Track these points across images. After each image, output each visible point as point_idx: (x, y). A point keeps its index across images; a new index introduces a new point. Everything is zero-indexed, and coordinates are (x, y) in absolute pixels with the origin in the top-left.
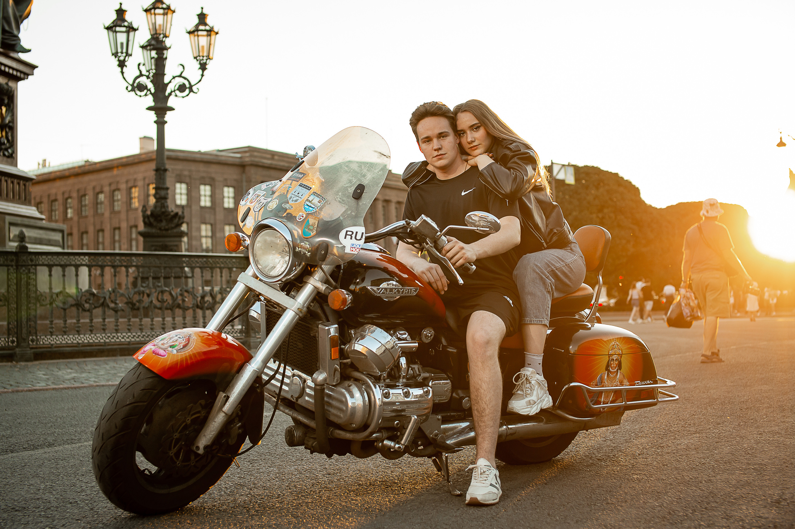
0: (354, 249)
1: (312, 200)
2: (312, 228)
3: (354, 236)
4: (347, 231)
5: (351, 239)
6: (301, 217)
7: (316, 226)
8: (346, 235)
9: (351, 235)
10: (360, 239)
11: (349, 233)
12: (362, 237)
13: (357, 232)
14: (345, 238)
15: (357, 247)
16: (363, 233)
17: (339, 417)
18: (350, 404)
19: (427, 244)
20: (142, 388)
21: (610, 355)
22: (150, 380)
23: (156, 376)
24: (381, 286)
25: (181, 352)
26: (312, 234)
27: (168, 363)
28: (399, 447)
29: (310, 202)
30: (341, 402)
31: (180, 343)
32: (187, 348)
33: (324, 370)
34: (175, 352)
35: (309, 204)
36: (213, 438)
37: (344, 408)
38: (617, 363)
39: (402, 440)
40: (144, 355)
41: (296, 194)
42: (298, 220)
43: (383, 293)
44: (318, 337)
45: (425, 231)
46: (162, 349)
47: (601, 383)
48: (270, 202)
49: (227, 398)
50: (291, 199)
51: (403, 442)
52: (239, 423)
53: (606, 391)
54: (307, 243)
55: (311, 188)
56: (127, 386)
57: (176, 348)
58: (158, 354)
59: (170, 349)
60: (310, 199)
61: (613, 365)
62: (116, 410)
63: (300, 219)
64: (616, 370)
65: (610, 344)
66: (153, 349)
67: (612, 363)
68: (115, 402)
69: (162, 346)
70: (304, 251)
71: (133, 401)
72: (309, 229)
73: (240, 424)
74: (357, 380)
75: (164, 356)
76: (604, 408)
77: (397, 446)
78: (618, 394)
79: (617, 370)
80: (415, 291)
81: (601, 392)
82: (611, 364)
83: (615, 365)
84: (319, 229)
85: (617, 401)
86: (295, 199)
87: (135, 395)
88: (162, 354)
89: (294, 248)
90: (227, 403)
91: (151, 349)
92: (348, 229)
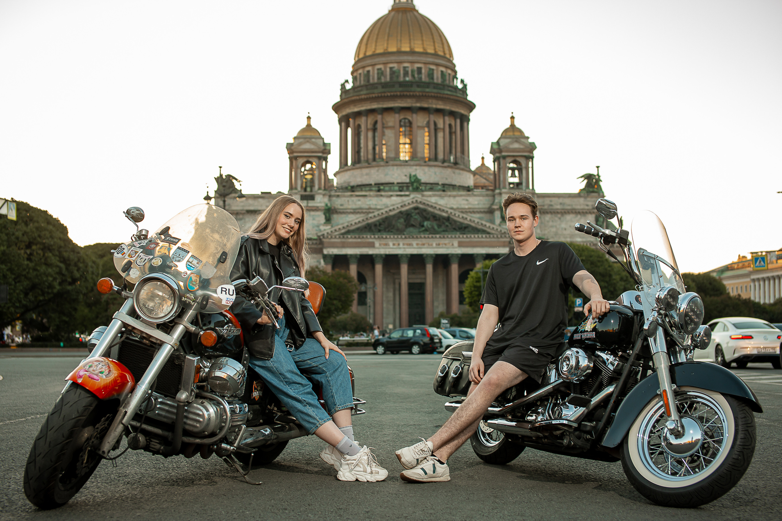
0: (228, 302)
1: (192, 262)
2: (195, 283)
3: (227, 291)
4: (222, 288)
5: (226, 294)
7: (198, 282)
8: (222, 291)
9: (225, 291)
10: (232, 295)
12: (233, 293)
13: (229, 289)
14: (222, 293)
15: (230, 300)
16: (233, 290)
17: (196, 427)
18: (206, 416)
20: (84, 405)
22: (89, 399)
23: (94, 395)
24: (225, 328)
25: (108, 377)
26: (196, 288)
27: (102, 384)
28: (234, 449)
30: (198, 415)
31: (105, 370)
32: (111, 373)
33: (186, 390)
34: (104, 377)
35: (190, 265)
36: (114, 444)
37: (201, 420)
39: (235, 444)
40: (82, 379)
41: (178, 256)
43: (226, 333)
44: (184, 366)
46: (95, 374)
48: (152, 259)
49: (126, 412)
50: (174, 259)
51: (235, 445)
54: (192, 295)
55: (189, 252)
56: (71, 404)
57: (104, 373)
58: (93, 379)
59: (100, 374)
60: (191, 260)
62: (63, 423)
63: (185, 275)
66: (88, 374)
68: (62, 416)
69: (93, 372)
70: (189, 300)
71: (77, 415)
72: (193, 284)
74: (211, 400)
75: (98, 380)
77: (232, 448)
84: (201, 285)
86: (177, 259)
87: (79, 411)
88: (96, 379)
89: (180, 297)
90: (126, 417)
91: (85, 374)
92: (223, 286)
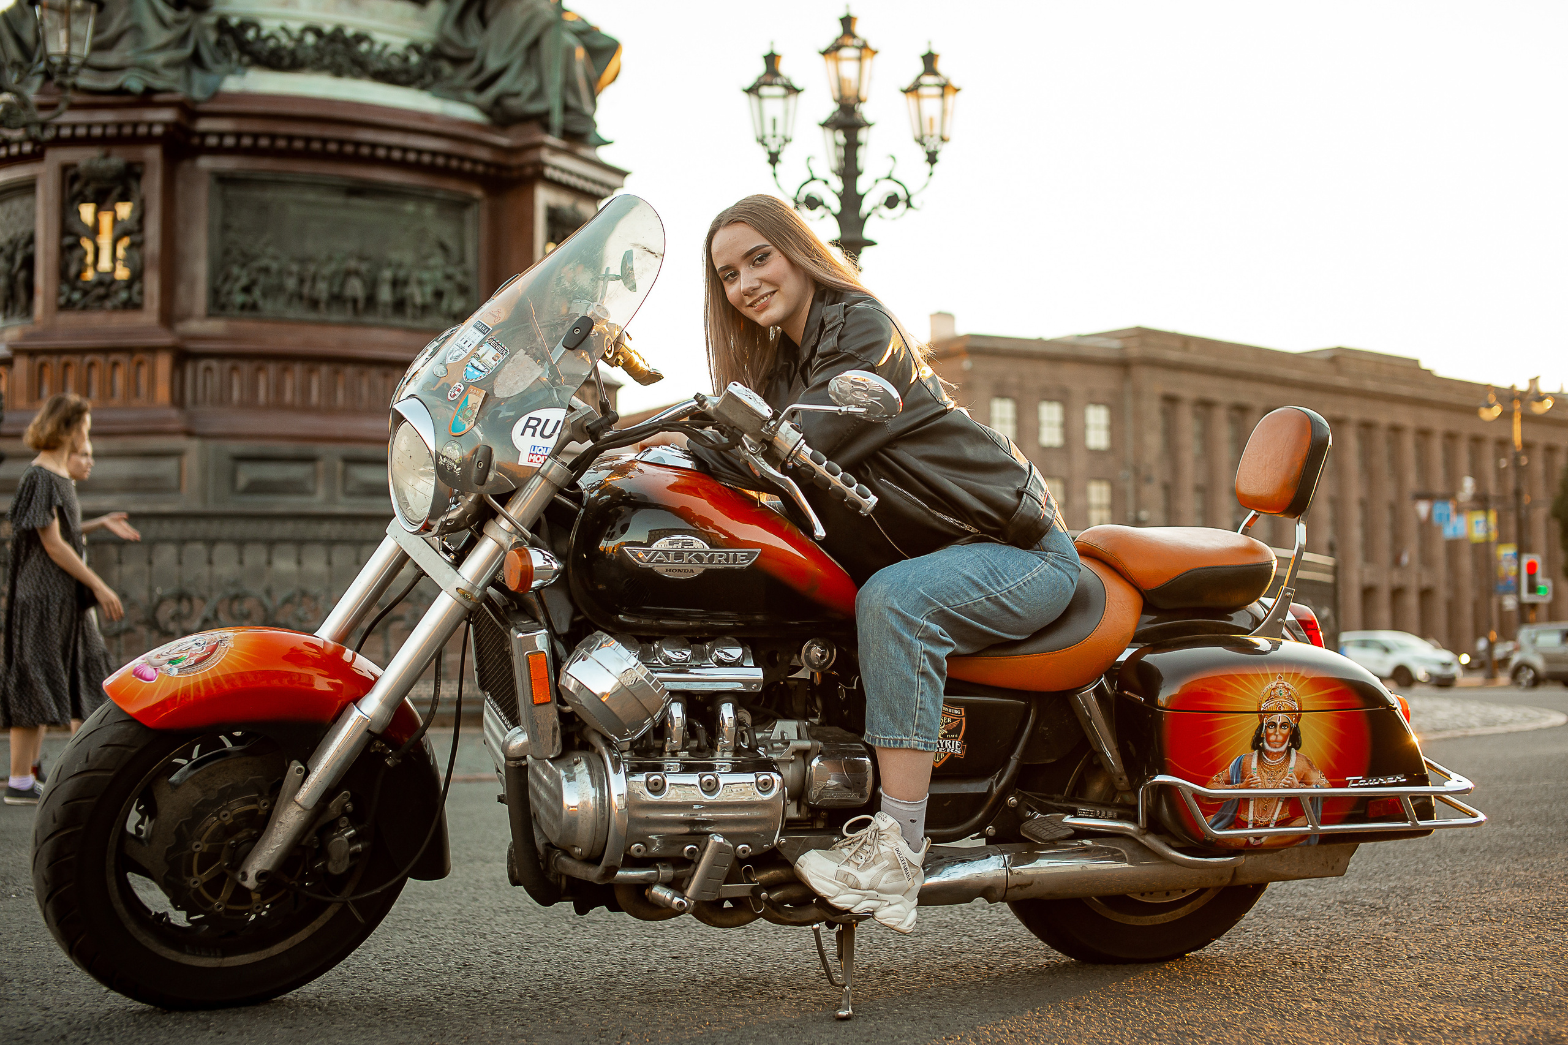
0: (535, 458)
1: (484, 355)
2: (468, 414)
3: (539, 428)
4: (530, 419)
5: (533, 435)
6: (456, 392)
7: (477, 410)
8: (527, 426)
9: (534, 427)
10: (550, 436)
11: (533, 423)
12: (554, 431)
13: (548, 420)
14: (523, 433)
15: (541, 453)
16: (559, 422)
19: (744, 448)
20: (104, 742)
21: (1262, 713)
22: (122, 727)
23: (131, 720)
25: (187, 673)
26: (467, 427)
27: (156, 694)
28: (680, 902)
29: (478, 358)
30: (554, 796)
31: (191, 655)
32: (204, 664)
33: (525, 726)
34: (175, 671)
35: (476, 363)
36: (276, 856)
37: (558, 811)
38: (1285, 731)
39: (687, 888)
40: (117, 677)
41: (462, 344)
42: (450, 398)
44: (512, 655)
45: (737, 418)
47: (1243, 778)
49: (307, 774)
50: (451, 355)
51: (690, 892)
52: (350, 830)
53: (1259, 798)
54: (457, 447)
57: (180, 664)
59: (167, 666)
60: (481, 352)
61: (1273, 738)
62: (57, 784)
63: (455, 395)
64: (1283, 748)
65: (1263, 686)
67: (1271, 731)
70: (451, 463)
71: (85, 767)
72: (463, 417)
73: (353, 831)
76: (1258, 837)
77: (677, 899)
78: (1294, 806)
79: (1289, 749)
80: (748, 558)
81: (1244, 801)
82: (1268, 735)
83: (1280, 738)
85: (1293, 824)
86: (456, 354)
87: (90, 757)
88: (149, 676)
89: (437, 459)
90: (305, 785)
92: (532, 415)
